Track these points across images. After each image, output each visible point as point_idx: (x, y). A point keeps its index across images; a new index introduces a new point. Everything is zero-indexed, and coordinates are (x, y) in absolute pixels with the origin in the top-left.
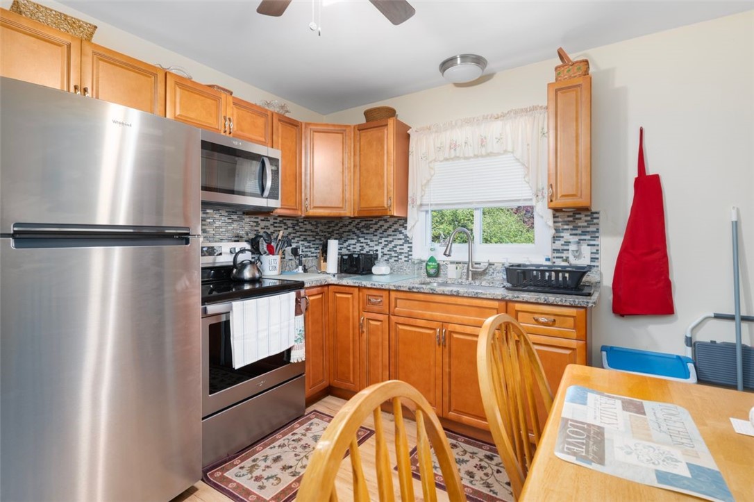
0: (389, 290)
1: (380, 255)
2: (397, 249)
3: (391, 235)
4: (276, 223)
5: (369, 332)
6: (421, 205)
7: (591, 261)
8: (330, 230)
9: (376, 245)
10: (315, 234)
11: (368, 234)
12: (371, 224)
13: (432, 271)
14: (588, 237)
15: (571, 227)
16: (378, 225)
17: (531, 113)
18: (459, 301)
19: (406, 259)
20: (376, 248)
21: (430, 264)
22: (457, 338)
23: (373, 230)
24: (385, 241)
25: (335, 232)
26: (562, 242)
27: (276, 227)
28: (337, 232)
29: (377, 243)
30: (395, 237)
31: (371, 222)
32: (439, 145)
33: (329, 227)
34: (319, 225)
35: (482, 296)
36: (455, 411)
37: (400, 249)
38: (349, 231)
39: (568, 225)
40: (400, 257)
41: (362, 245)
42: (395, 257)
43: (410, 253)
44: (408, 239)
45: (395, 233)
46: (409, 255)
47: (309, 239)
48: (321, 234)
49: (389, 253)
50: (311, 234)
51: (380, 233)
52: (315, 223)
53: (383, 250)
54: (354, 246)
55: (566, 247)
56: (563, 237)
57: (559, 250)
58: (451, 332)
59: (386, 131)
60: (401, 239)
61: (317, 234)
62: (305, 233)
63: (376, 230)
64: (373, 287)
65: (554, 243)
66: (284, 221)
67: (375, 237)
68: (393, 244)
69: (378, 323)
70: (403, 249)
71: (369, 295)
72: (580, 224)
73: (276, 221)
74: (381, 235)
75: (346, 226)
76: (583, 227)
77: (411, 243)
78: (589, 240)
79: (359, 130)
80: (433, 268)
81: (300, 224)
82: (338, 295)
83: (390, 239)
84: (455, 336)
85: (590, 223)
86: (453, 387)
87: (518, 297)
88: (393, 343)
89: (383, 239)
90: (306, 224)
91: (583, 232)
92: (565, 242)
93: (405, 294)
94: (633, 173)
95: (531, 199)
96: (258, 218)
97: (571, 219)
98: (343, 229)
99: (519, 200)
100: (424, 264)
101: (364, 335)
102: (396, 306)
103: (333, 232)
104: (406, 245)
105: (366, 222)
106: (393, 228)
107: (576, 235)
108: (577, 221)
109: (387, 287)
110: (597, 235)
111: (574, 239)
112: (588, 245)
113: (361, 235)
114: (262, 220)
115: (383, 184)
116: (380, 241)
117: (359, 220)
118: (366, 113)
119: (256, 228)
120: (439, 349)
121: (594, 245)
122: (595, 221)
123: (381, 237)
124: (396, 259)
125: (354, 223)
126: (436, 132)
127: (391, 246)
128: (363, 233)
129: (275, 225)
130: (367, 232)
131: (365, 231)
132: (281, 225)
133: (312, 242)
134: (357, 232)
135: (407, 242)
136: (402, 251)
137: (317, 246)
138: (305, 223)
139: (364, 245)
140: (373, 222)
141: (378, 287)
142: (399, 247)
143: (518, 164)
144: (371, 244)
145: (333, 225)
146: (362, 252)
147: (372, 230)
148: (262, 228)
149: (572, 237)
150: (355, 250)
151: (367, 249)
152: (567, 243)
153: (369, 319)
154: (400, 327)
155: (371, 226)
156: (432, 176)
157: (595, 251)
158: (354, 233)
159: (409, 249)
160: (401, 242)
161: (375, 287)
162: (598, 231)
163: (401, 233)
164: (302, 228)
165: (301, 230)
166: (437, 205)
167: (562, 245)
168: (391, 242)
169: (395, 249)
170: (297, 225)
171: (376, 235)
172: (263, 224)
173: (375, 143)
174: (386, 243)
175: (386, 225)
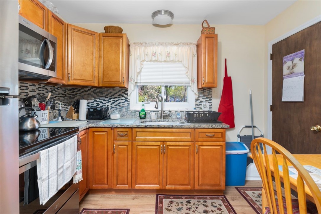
0: (132, 128)
1: (110, 108)
2: (121, 105)
3: (117, 97)
4: (40, 88)
5: (119, 153)
6: (137, 82)
7: (210, 109)
8: (75, 94)
9: (107, 103)
10: (64, 96)
11: (102, 96)
12: (104, 91)
13: (143, 116)
14: (208, 99)
15: (202, 95)
16: (109, 92)
17: (189, 45)
18: (174, 130)
19: (126, 110)
20: (107, 104)
21: (142, 112)
22: (171, 148)
23: (106, 94)
24: (113, 100)
25: (78, 95)
26: (199, 101)
27: (40, 90)
28: (80, 95)
29: (108, 101)
30: (119, 98)
31: (104, 90)
32: (146, 53)
33: (73, 92)
34: (67, 90)
35: (184, 127)
36: (170, 184)
37: (122, 105)
38: (89, 94)
39: (201, 94)
40: (122, 109)
41: (98, 102)
42: (119, 109)
43: (128, 107)
44: (127, 100)
45: (120, 96)
46: (127, 108)
47: (61, 99)
48: (67, 96)
49: (116, 107)
50: (62, 96)
51: (110, 96)
52: (64, 89)
53: (112, 106)
54: (92, 103)
55: (200, 104)
56: (199, 99)
57: (198, 105)
58: (168, 146)
59: (121, 41)
60: (123, 100)
61: (66, 96)
62: (59, 95)
63: (107, 94)
64: (122, 126)
65: (196, 102)
66: (46, 87)
67: (106, 98)
68: (118, 102)
69: (125, 147)
70: (124, 105)
71: (118, 131)
72: (205, 94)
73: (40, 86)
74: (110, 97)
75: (86, 91)
76: (207, 95)
77: (129, 102)
78: (209, 100)
79: (103, 36)
80: (144, 114)
81: (56, 89)
82: (96, 133)
83: (116, 99)
84: (170, 147)
85: (209, 94)
86: (168, 173)
87: (200, 126)
88: (134, 156)
89: (112, 100)
90: (59, 90)
91: (206, 97)
92: (200, 101)
93: (142, 129)
94: (223, 76)
95: (189, 83)
96: (27, 84)
97: (202, 92)
98: (85, 93)
99: (183, 83)
100: (138, 113)
101: (115, 155)
102: (136, 136)
103: (76, 95)
104: (126, 103)
105: (100, 90)
106: (118, 94)
107: (204, 98)
108: (205, 93)
109: (131, 126)
110: (211, 98)
111: (204, 100)
112: (209, 102)
113: (97, 97)
114: (30, 85)
115: (120, 69)
116: (110, 100)
117: (95, 89)
118: (105, 28)
119: (26, 91)
120: (161, 156)
121: (210, 103)
122: (211, 93)
123: (111, 99)
124: (120, 110)
125: (92, 90)
126: (145, 46)
127: (116, 103)
128: (98, 96)
129: (40, 89)
130: (101, 95)
131: (100, 95)
132: (43, 89)
133: (63, 101)
134: (95, 95)
135: (126, 101)
136: (123, 106)
137: (65, 103)
138: (59, 88)
139: (99, 103)
140: (106, 90)
141: (126, 126)
142: (121, 104)
143: (183, 67)
144: (104, 102)
145: (76, 90)
146: (97, 107)
147: (104, 95)
148: (30, 91)
149: (203, 99)
150: (93, 106)
151: (101, 105)
152: (201, 102)
153: (118, 145)
154: (139, 147)
155: (104, 92)
156: (142, 68)
157: (211, 105)
158: (92, 96)
159: (127, 105)
160: (123, 101)
161: (124, 127)
162: (212, 97)
163: (123, 96)
164: (57, 92)
165: (57, 93)
166: (143, 83)
167: (199, 102)
168: (117, 101)
169: (119, 105)
170: (54, 89)
171: (107, 97)
172: (31, 88)
173: (114, 46)
174: (114, 102)
175: (114, 92)
